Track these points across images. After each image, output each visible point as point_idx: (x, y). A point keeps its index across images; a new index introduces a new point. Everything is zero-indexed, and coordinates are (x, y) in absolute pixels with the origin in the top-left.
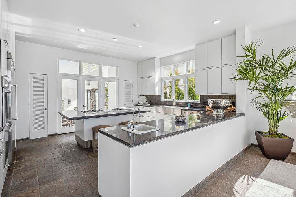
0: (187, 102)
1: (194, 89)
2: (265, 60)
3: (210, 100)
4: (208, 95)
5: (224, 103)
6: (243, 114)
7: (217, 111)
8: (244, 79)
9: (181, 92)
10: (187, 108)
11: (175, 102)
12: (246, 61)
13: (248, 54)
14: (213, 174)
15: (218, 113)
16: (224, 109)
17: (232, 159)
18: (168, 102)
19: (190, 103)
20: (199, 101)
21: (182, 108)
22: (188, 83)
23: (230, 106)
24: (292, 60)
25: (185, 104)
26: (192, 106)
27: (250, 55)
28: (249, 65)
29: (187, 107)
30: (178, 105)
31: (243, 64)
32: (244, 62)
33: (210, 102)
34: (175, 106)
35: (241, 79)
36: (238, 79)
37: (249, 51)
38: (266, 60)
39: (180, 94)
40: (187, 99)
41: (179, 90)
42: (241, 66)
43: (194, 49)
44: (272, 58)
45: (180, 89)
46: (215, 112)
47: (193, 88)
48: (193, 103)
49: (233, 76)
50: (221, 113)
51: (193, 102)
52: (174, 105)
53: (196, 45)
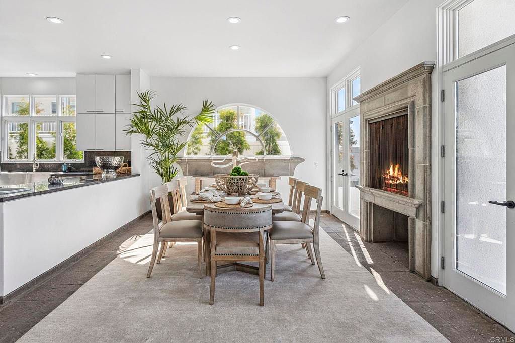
0: (62, 163)
1: (73, 143)
2: (159, 114)
3: (98, 158)
4: (97, 151)
5: (115, 161)
6: (139, 175)
7: (107, 172)
8: (139, 132)
9: (45, 147)
10: (62, 173)
11: (36, 164)
12: (143, 111)
13: (144, 103)
14: (100, 241)
15: (108, 174)
16: (116, 168)
17: (124, 226)
18: (20, 164)
19: (67, 164)
20: (83, 161)
21: (51, 174)
22: (63, 131)
23: (125, 166)
24: (178, 118)
25: (59, 167)
26: (69, 170)
27: (145, 105)
28: (145, 116)
29: (62, 171)
30: (42, 168)
31: (138, 115)
32: (140, 112)
33: (98, 160)
34: (36, 170)
35: (136, 132)
36: (132, 132)
37: (145, 101)
38: (161, 114)
39: (44, 151)
40: (60, 158)
41: (41, 142)
42: (136, 116)
43: (74, 78)
44: (165, 112)
45: (44, 140)
46: (104, 174)
47: (71, 140)
48: (73, 165)
49: (127, 128)
50: (113, 174)
51: (71, 163)
52: (34, 169)
53: (78, 74)
